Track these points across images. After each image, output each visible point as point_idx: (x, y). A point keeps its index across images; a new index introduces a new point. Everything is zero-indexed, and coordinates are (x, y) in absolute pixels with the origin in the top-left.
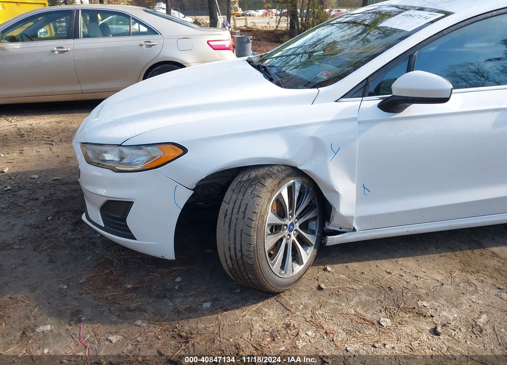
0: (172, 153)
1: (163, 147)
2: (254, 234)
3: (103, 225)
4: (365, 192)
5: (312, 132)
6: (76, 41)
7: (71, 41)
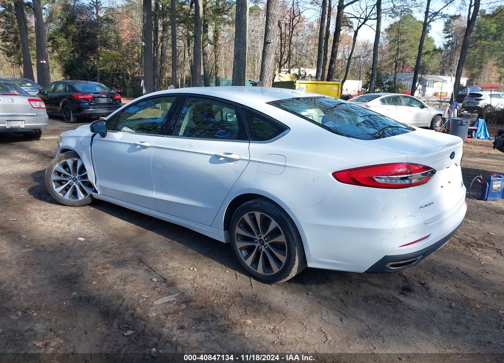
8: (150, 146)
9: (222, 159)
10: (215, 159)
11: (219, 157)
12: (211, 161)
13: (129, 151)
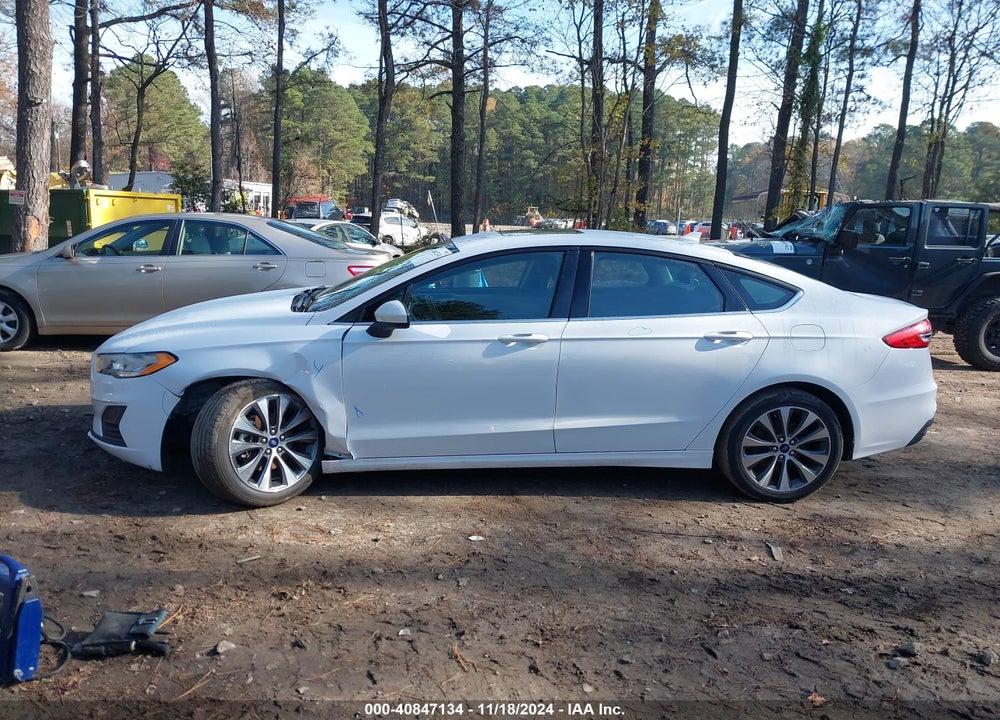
0: (164, 360)
1: (158, 355)
2: (216, 433)
3: (102, 435)
4: (357, 415)
5: (296, 349)
6: (171, 258)
7: (164, 259)
8: (550, 340)
9: (717, 341)
10: (707, 342)
11: (710, 339)
12: (698, 348)
13: (486, 354)
